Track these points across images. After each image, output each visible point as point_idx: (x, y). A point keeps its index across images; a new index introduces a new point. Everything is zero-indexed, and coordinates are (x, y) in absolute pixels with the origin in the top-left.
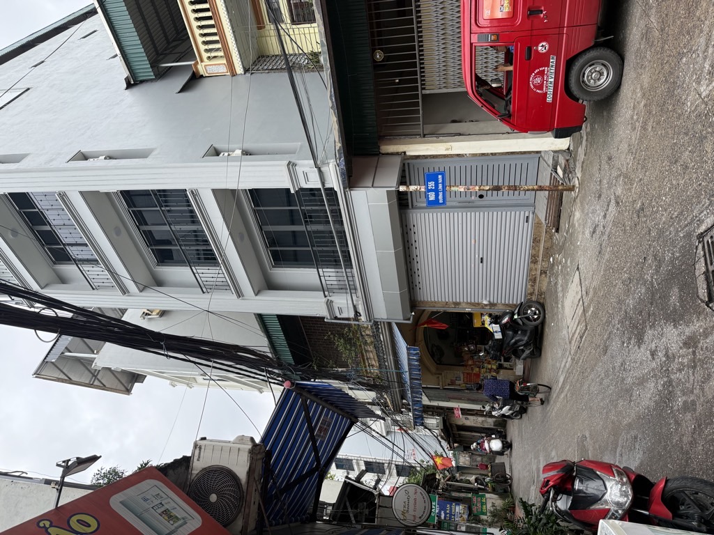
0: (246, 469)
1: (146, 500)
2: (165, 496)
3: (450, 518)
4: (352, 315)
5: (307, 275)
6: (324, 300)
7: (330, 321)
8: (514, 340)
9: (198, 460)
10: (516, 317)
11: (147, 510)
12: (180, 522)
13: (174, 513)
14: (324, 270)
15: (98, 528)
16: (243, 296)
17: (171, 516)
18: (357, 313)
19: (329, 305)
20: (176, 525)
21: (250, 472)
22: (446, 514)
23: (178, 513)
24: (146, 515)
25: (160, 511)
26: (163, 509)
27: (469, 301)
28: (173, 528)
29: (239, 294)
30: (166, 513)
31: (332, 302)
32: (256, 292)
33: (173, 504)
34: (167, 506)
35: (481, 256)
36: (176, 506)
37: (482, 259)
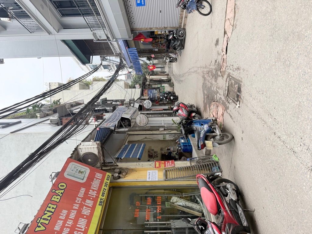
0: (97, 152)
1: (73, 170)
2: (77, 167)
3: (154, 95)
4: (106, 38)
5: (79, 20)
6: (92, 33)
7: (96, 42)
8: (174, 44)
9: (81, 152)
10: (175, 35)
11: (75, 174)
12: (84, 173)
13: (82, 171)
14: (87, 17)
15: (66, 186)
16: (51, 33)
17: (81, 172)
18: (108, 37)
19: (94, 35)
20: (84, 174)
21: (99, 152)
22: (152, 94)
23: (83, 170)
24: (75, 175)
25: (78, 172)
26: (78, 171)
27: (156, 27)
28: (83, 176)
29: (49, 33)
30: (80, 172)
31: (95, 33)
32: (57, 31)
33: (80, 168)
34: (79, 170)
35: (160, 10)
36: (81, 168)
37: (161, 11)
